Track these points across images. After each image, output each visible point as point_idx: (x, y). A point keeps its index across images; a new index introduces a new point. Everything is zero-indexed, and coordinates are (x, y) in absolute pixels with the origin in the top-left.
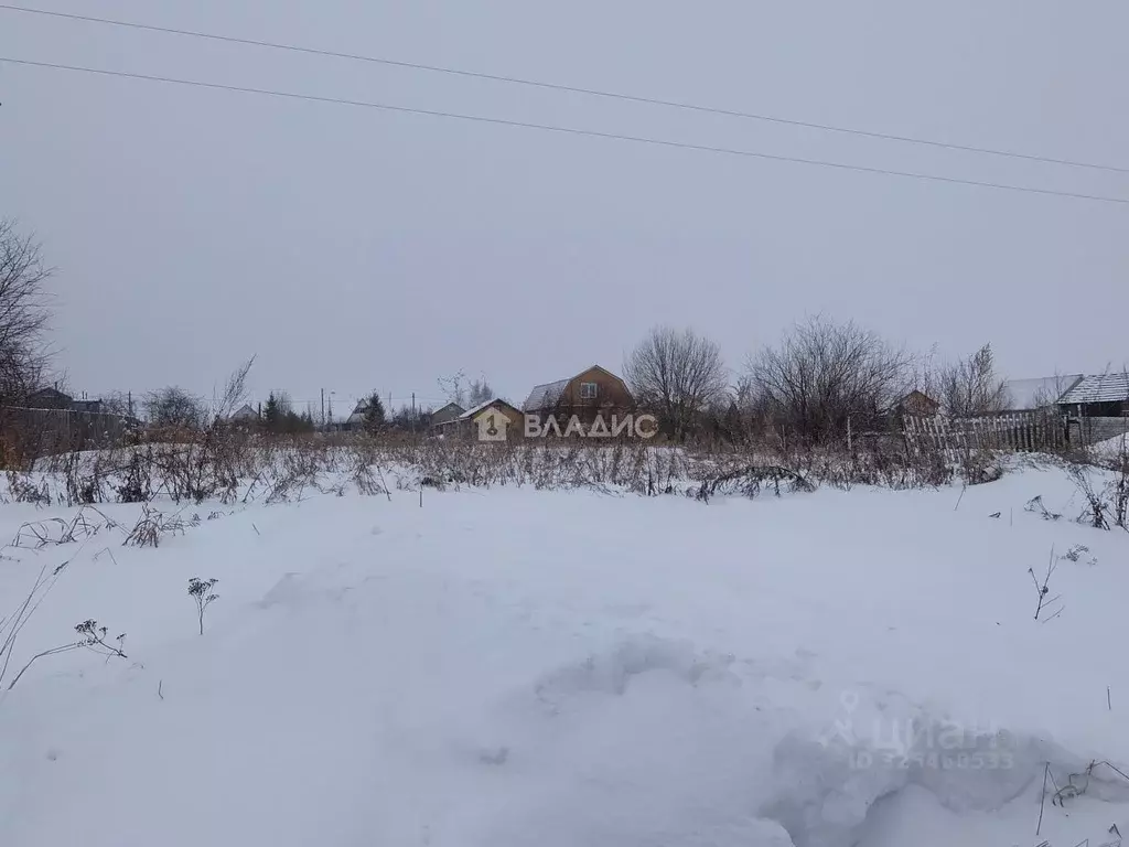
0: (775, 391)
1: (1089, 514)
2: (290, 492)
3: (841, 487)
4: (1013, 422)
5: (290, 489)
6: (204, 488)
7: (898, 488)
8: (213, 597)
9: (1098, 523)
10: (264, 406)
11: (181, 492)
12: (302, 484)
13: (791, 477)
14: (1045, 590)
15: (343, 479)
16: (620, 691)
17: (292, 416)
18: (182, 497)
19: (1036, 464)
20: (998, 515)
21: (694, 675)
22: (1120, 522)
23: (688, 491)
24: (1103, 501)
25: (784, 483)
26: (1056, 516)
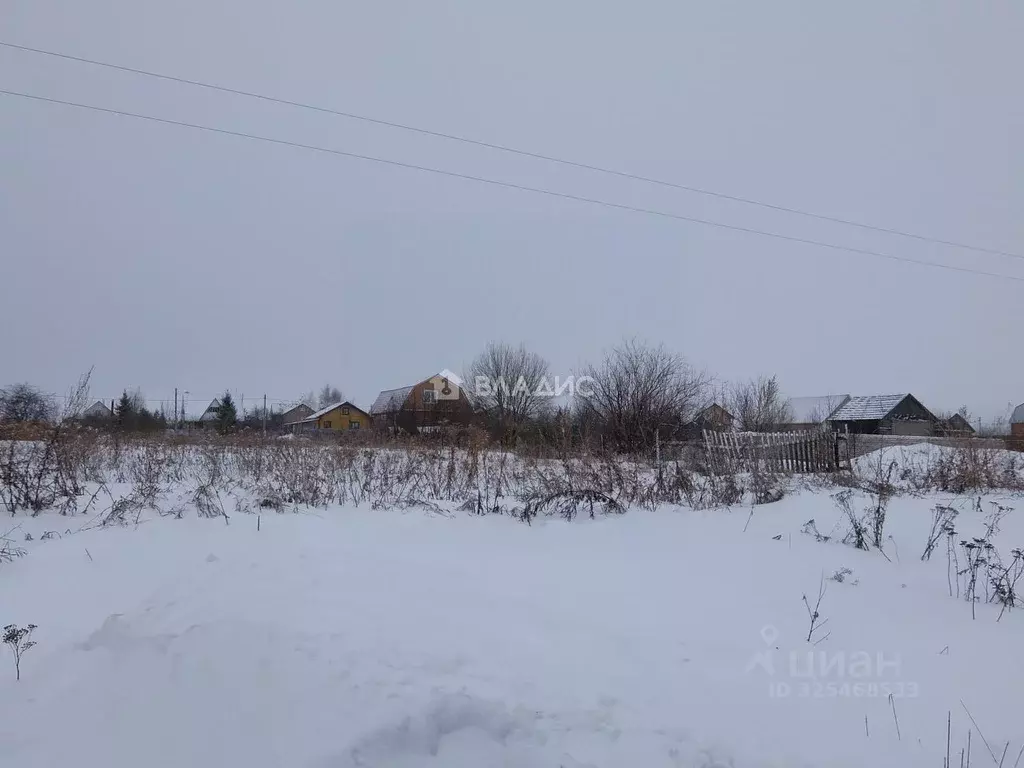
0: (596, 404)
1: (852, 536)
2: (128, 515)
3: (648, 508)
4: (794, 436)
5: (128, 511)
6: (43, 498)
7: (696, 508)
8: (30, 645)
9: (859, 544)
10: (118, 403)
11: (18, 503)
12: (141, 505)
13: (604, 500)
14: (816, 615)
15: (183, 502)
16: (434, 751)
17: (145, 414)
18: (19, 507)
19: (811, 487)
20: (779, 538)
21: (504, 733)
22: (877, 544)
23: (513, 511)
24: (864, 525)
25: (599, 505)
26: (826, 538)
